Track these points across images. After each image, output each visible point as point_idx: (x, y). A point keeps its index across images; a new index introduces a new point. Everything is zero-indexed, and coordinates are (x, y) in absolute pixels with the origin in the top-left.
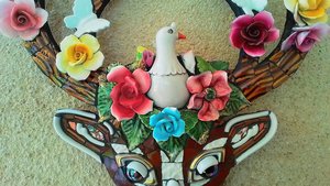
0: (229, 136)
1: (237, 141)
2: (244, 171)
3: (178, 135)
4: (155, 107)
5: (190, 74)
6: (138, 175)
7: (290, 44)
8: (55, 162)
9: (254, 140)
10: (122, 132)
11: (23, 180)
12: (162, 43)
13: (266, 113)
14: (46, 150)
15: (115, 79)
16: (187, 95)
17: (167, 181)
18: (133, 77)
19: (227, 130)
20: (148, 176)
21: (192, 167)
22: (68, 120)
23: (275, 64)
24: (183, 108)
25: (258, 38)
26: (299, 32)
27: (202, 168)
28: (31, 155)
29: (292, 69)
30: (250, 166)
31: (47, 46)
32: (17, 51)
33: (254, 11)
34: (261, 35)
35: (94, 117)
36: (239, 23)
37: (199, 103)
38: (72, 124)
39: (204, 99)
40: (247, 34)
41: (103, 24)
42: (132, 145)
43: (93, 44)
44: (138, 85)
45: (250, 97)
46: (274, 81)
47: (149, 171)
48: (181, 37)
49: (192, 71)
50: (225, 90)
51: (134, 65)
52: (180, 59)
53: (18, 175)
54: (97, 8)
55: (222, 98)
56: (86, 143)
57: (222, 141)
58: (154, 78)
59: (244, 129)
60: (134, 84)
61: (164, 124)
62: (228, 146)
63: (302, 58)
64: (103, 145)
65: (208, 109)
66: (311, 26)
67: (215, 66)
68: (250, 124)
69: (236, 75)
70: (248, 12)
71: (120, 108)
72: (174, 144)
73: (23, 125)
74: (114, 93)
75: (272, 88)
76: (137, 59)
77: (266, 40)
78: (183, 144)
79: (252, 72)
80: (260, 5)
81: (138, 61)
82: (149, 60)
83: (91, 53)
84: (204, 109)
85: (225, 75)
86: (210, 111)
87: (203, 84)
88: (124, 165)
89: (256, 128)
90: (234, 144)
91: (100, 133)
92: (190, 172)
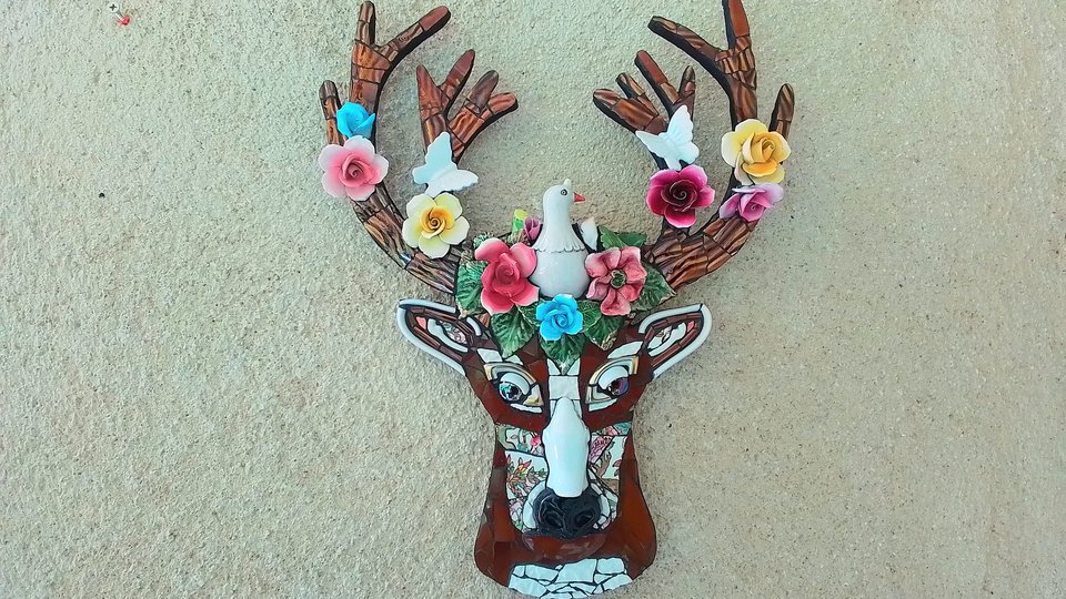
0: (646, 340)
1: (657, 346)
2: (670, 396)
3: (574, 331)
5: (590, 251)
6: (515, 390)
7: (732, 209)
8: (391, 378)
9: (680, 346)
10: (492, 333)
11: (344, 403)
12: (553, 209)
13: (696, 308)
14: (377, 360)
15: (486, 257)
16: (586, 279)
17: (557, 400)
18: (510, 254)
19: (642, 330)
20: (530, 393)
21: (592, 381)
22: (416, 315)
23: (711, 237)
24: (581, 298)
25: (686, 201)
26: (742, 194)
27: (605, 382)
28: (355, 368)
29: (735, 245)
30: (680, 388)
31: (385, 209)
32: (329, 213)
33: (681, 161)
34: (688, 197)
35: (453, 310)
36: (660, 180)
37: (602, 291)
38: (421, 320)
39: (609, 285)
40: (670, 196)
41: (466, 179)
42: (507, 350)
43: (453, 207)
44: (519, 266)
45: (675, 284)
46: (710, 262)
47: (531, 387)
48: (578, 199)
49: (593, 246)
50: (638, 274)
51: (512, 237)
52: (576, 229)
53: (337, 396)
54: (456, 154)
55: (635, 285)
56: (441, 347)
57: (635, 346)
58: (541, 256)
59: (667, 330)
60: (513, 263)
61: (556, 317)
62: (643, 355)
63: (749, 230)
64: (465, 350)
65: (616, 301)
66: (761, 186)
67: (625, 239)
68: (674, 323)
69: (656, 253)
70: (673, 166)
71: (494, 297)
72: (567, 346)
73: (342, 324)
74: (486, 274)
75: (707, 271)
76: (515, 229)
77: (697, 203)
78: (580, 349)
79: (679, 248)
80: (691, 153)
81: (517, 232)
82: (534, 230)
83: (451, 221)
84: (609, 299)
85: (637, 253)
86: (618, 303)
87: (608, 264)
88: (496, 377)
89: (682, 327)
90: (651, 350)
91: (461, 334)
92: (589, 388)
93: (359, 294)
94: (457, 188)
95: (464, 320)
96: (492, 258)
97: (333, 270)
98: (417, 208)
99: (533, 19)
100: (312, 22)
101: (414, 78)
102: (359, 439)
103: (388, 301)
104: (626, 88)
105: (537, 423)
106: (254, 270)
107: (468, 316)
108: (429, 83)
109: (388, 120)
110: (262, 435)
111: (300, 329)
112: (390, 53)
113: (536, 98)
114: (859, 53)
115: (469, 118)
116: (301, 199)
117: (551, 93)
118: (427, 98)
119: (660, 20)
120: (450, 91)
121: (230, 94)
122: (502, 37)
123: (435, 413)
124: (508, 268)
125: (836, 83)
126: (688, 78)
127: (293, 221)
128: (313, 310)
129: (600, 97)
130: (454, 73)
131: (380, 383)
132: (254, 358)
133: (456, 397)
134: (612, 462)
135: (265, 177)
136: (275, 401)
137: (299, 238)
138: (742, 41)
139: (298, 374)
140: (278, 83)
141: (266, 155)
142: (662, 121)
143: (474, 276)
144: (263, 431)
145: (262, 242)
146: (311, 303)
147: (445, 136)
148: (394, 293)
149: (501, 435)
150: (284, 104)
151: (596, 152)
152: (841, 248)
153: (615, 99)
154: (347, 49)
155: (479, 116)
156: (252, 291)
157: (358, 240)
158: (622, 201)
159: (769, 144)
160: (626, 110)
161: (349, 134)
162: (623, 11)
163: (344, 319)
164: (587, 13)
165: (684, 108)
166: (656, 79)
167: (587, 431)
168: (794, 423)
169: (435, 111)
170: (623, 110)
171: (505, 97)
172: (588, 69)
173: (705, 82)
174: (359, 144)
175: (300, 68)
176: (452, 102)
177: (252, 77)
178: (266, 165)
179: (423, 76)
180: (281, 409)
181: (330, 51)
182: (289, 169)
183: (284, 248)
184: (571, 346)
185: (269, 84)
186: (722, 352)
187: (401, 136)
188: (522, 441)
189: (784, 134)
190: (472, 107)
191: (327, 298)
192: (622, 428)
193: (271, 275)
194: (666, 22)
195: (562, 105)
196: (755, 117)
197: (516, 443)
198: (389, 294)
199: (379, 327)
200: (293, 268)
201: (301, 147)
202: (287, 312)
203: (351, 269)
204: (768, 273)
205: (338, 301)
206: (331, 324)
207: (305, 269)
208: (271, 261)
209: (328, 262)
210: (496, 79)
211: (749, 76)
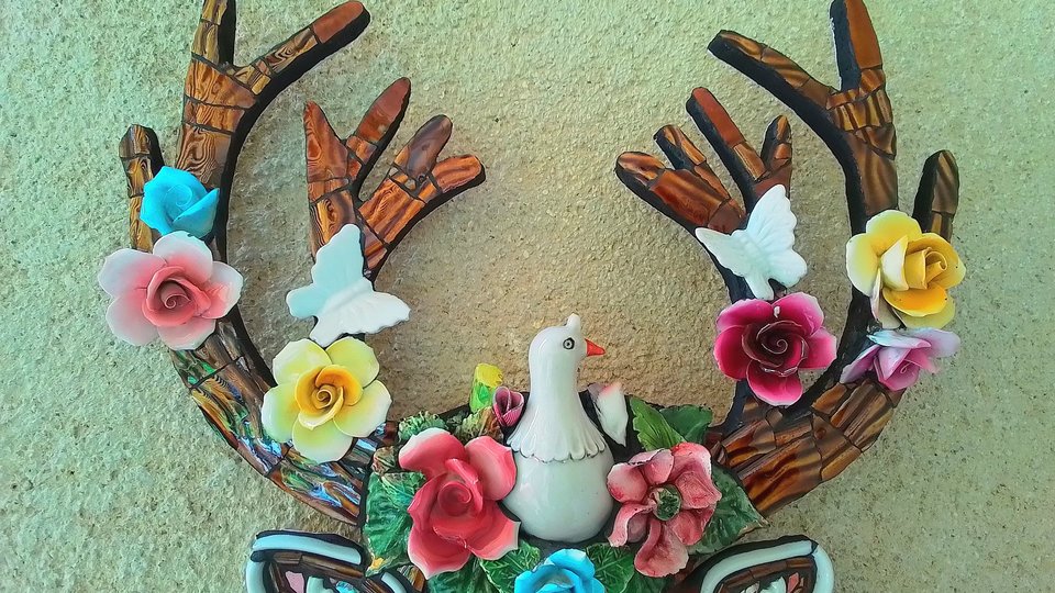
4: (524, 535)
5: (620, 452)
7: (863, 368)
13: (802, 549)
15: (421, 463)
18: (466, 458)
19: (707, 590)
23: (826, 417)
25: (784, 360)
29: (869, 432)
31: (235, 363)
33: (772, 282)
34: (791, 351)
35: (356, 559)
36: (736, 317)
37: (638, 525)
38: (294, 579)
39: (649, 516)
40: (755, 346)
41: (388, 310)
43: (360, 364)
44: (482, 476)
45: (765, 504)
46: (824, 463)
48: (593, 350)
49: (620, 437)
50: (705, 492)
51: (470, 422)
55: (697, 514)
58: (526, 468)
59: (750, 589)
60: (471, 479)
63: (891, 404)
65: (661, 541)
66: (914, 329)
67: (674, 420)
68: (763, 577)
69: (729, 447)
71: (432, 542)
73: (148, 574)
74: (417, 504)
75: (819, 479)
76: (476, 404)
77: (804, 365)
79: (769, 438)
80: (792, 268)
81: (483, 407)
82: (511, 414)
83: (356, 391)
84: (650, 541)
85: (704, 457)
86: (665, 546)
87: (649, 477)
89: (778, 586)
93: (185, 514)
94: (370, 328)
95: (377, 578)
96: (429, 466)
97: (137, 469)
98: (292, 364)
99: (515, 32)
100: (129, 20)
101: (299, 123)
103: (238, 526)
104: (673, 152)
107: (383, 571)
108: (325, 134)
109: (258, 193)
112: (254, 78)
113: (517, 160)
114: (1026, 106)
115: (397, 198)
116: (86, 335)
117: (541, 155)
118: (321, 160)
119: (735, 38)
120: (363, 150)
122: (462, 59)
124: (462, 487)
125: (994, 151)
126: (776, 136)
127: (67, 377)
128: (92, 547)
129: (630, 166)
130: (371, 119)
135: (20, 293)
137: (77, 408)
138: (871, 78)
140: (59, 124)
142: (735, 209)
143: (396, 499)
146: (90, 535)
147: (351, 232)
148: (252, 509)
150: (67, 162)
151: (617, 253)
152: (1015, 420)
153: (655, 169)
154: (185, 62)
155: (414, 193)
158: (659, 339)
159: (937, 258)
160: (678, 185)
161: (164, 228)
162: (661, 25)
163: (151, 562)
164: (604, 25)
165: (779, 189)
166: (725, 136)
169: (335, 185)
170: (672, 190)
171: (462, 163)
172: (603, 117)
173: (807, 144)
175: (101, 99)
176: (368, 167)
177: (11, 113)
178: (25, 271)
181: (156, 73)
182: (67, 280)
183: (46, 427)
185: (41, 124)
187: (281, 223)
189: (945, 234)
190: (403, 178)
191: (122, 522)
193: (18, 480)
194: (743, 41)
195: (561, 174)
196: (894, 206)
198: (241, 511)
199: (218, 578)
200: (60, 467)
201: (92, 239)
202: (44, 551)
203: (173, 466)
204: (902, 465)
205: (142, 527)
206: (127, 574)
207: (84, 469)
208: (20, 453)
209: (128, 453)
210: (449, 130)
211: (883, 135)
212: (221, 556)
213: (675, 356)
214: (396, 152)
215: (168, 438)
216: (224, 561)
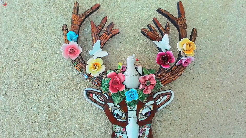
0: (155, 100)
1: (158, 102)
2: (161, 115)
3: (136, 99)
4: (126, 88)
6: (118, 115)
7: (180, 63)
8: (82, 111)
9: (165, 102)
10: (112, 98)
11: (68, 118)
13: (169, 91)
14: (78, 105)
15: (110, 77)
16: (139, 83)
17: (130, 118)
18: (117, 76)
19: (154, 97)
21: (140, 112)
22: (90, 93)
23: (174, 71)
24: (137, 89)
25: (167, 61)
26: (183, 60)
27: (144, 113)
28: (71, 108)
29: (180, 73)
30: (164, 113)
31: (81, 62)
33: (166, 49)
34: (168, 60)
35: (100, 92)
36: (160, 55)
37: (144, 87)
38: (91, 95)
39: (145, 85)
40: (162, 59)
41: (105, 54)
42: (116, 103)
43: (101, 62)
44: (120, 79)
45: (164, 84)
46: (173, 78)
47: (123, 114)
48: (137, 60)
49: (141, 74)
50: (154, 82)
51: (118, 71)
53: (66, 116)
55: (153, 85)
56: (96, 102)
57: (152, 102)
58: (126, 77)
59: (161, 97)
60: (118, 79)
61: (131, 95)
62: (155, 104)
63: (184, 69)
64: (104, 103)
65: (147, 89)
66: (188, 57)
67: (150, 71)
68: (163, 95)
71: (112, 88)
72: (133, 103)
73: (68, 95)
74: (110, 82)
75: (172, 80)
76: (118, 68)
77: (170, 62)
78: (137, 103)
79: (165, 74)
80: (169, 47)
81: (119, 69)
82: (124, 69)
83: (100, 66)
84: (145, 89)
85: (154, 76)
86: (148, 90)
87: (145, 79)
88: (113, 111)
89: (166, 97)
90: (157, 103)
91: (103, 98)
92: (139, 114)
93: (73, 86)
94: (102, 56)
95: (104, 94)
96: (112, 77)
97: (65, 79)
98: (90, 62)
99: (124, 7)
100: (60, 6)
101: (90, 24)
102: (72, 129)
103: (81, 88)
104: (150, 28)
105: (124, 124)
106: (42, 79)
107: (105, 93)
109: (82, 35)
110: (43, 128)
111: (55, 96)
113: (124, 30)
114: (212, 20)
115: (106, 36)
116: (57, 58)
117: (129, 29)
118: (93, 30)
119: (160, 9)
120: (100, 28)
121: (36, 27)
122: (115, 12)
123: (94, 120)
124: (117, 80)
125: (206, 28)
126: (167, 25)
127: (54, 64)
128: (59, 90)
129: (143, 31)
131: (79, 112)
132: (41, 105)
133: (101, 116)
134: (146, 136)
135: (46, 51)
136: (47, 118)
137: (56, 69)
138: (183, 16)
139: (54, 109)
140: (50, 24)
141: (46, 45)
142: (160, 38)
143: (107, 82)
144: (43, 127)
145: (45, 70)
147: (99, 41)
148: (83, 85)
149: (114, 128)
150: (52, 30)
151: (141, 45)
152: (207, 73)
153: (147, 31)
154: (70, 14)
155: (108, 35)
156: (41, 85)
157: (73, 70)
158: (148, 59)
159: (191, 45)
160: (151, 34)
161: (70, 40)
162: (149, 6)
163: (68, 93)
164: (139, 6)
165: (167, 34)
166: (159, 26)
167: (139, 127)
168: (195, 122)
169: (96, 34)
170: (150, 34)
171: (116, 30)
172: (139, 22)
173: (172, 27)
174: (74, 43)
175: (57, 20)
176: (101, 31)
177: (42, 22)
178: (46, 48)
179: (92, 23)
180: (49, 120)
181: (66, 15)
182: (53, 49)
183: (51, 72)
184: (134, 102)
185: (48, 24)
186: (175, 102)
187: (86, 40)
188: (120, 129)
189: (194, 42)
190: (106, 33)
191: (63, 87)
192: (148, 125)
193: (47, 80)
194: (162, 10)
195: (132, 32)
196: (186, 37)
197: (118, 130)
198: (82, 86)
199: (79, 95)
200: (54, 78)
201: (57, 43)
202: (52, 91)
203: (71, 78)
204: (188, 80)
205: (67, 88)
206: (65, 94)
207: (57, 78)
208: (47, 76)
209: (64, 76)
210: (114, 25)
211: (184, 25)
212: (79, 92)
213: (151, 62)
214: (105, 28)
215: (70, 74)
216: (79, 93)
